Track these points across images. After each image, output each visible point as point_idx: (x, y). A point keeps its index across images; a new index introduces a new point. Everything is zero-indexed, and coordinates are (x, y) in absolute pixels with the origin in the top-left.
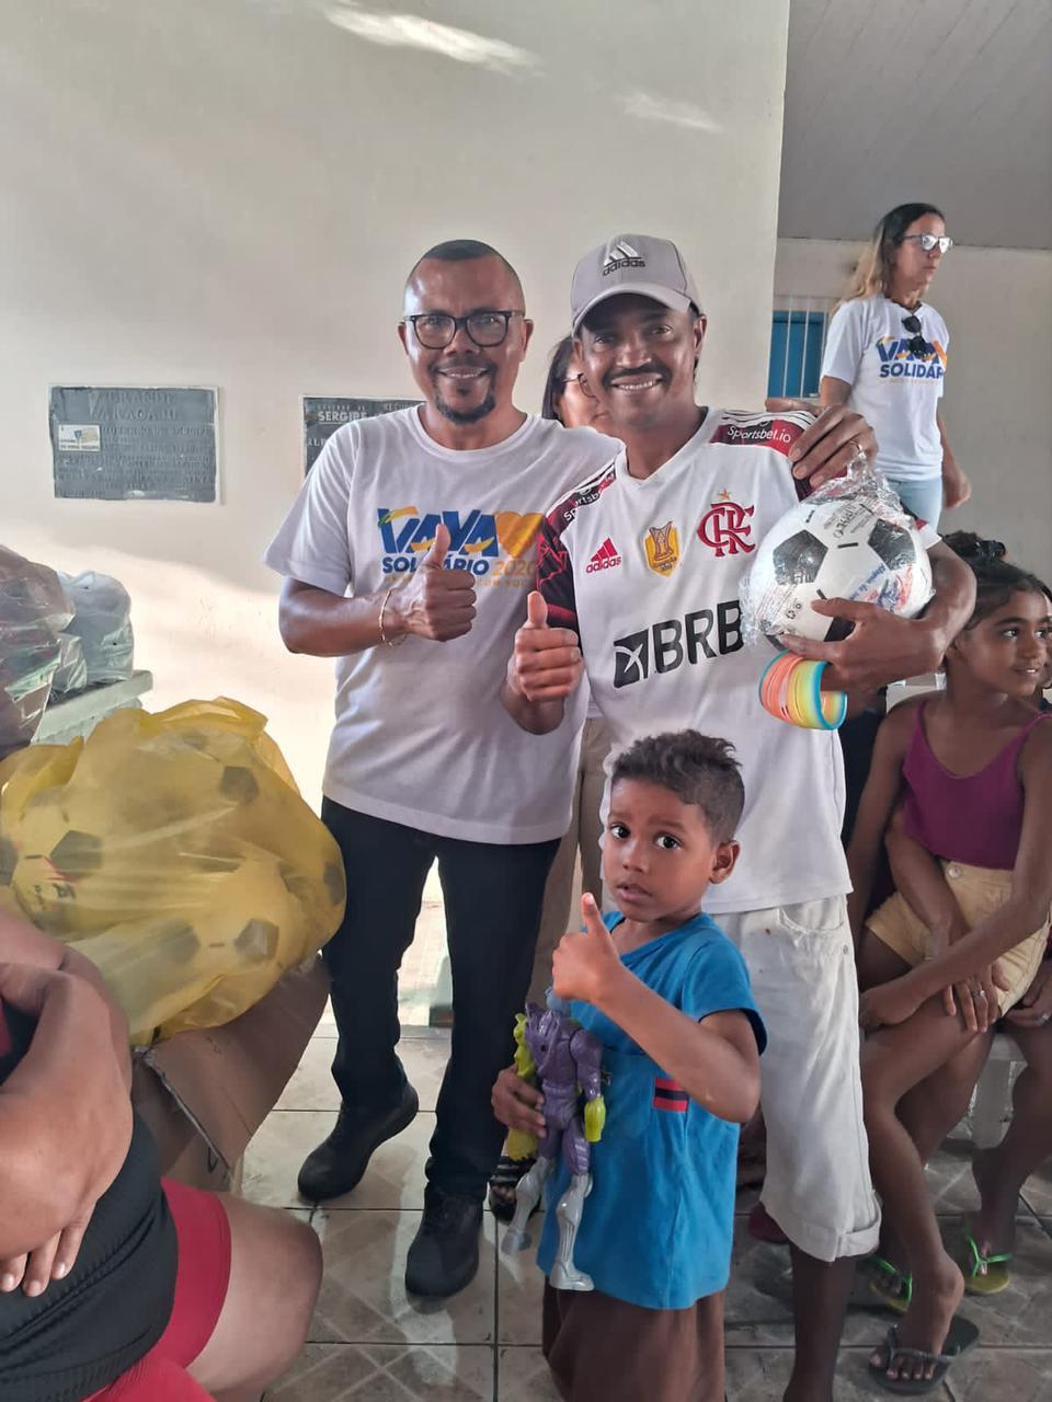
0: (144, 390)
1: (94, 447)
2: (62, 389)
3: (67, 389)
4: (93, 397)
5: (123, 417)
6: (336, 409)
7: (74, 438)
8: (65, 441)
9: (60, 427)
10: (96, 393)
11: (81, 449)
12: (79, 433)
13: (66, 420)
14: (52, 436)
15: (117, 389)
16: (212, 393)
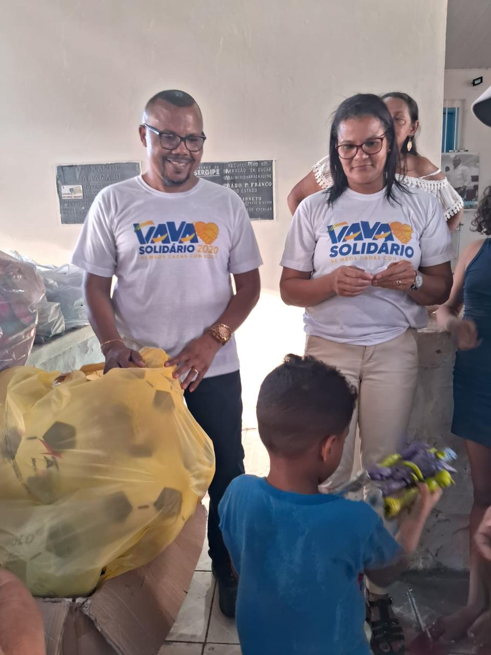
0: (103, 165)
1: (80, 197)
2: (62, 167)
3: (65, 166)
4: (78, 170)
5: (94, 180)
6: (203, 169)
7: (70, 192)
8: (65, 194)
9: (62, 187)
10: (80, 168)
11: (73, 198)
12: (71, 190)
13: (65, 183)
14: (59, 192)
15: (90, 165)
16: (138, 164)
